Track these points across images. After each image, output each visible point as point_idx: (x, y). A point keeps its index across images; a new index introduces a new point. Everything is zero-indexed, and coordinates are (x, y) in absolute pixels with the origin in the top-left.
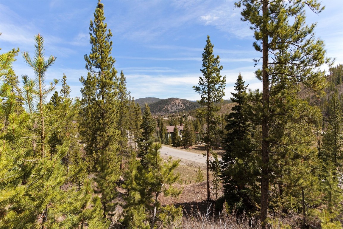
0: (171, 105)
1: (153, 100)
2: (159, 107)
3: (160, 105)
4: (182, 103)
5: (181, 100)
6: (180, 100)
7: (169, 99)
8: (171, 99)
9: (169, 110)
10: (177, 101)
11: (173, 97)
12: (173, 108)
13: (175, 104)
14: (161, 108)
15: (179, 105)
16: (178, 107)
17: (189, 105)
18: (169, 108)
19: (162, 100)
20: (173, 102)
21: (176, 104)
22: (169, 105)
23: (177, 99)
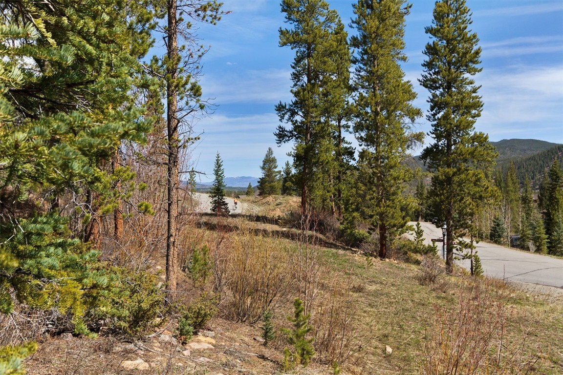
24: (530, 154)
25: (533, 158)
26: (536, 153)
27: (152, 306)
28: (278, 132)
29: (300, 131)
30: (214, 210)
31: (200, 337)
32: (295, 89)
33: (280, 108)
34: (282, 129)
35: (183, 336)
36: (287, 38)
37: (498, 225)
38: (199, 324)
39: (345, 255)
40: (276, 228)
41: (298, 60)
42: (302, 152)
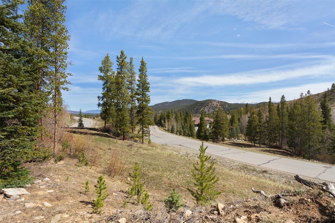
0: (208, 107)
1: (190, 102)
2: (195, 108)
3: (197, 107)
4: (220, 105)
5: (219, 102)
6: (217, 101)
7: (206, 100)
8: (209, 100)
9: (205, 112)
10: (214, 103)
11: (210, 99)
12: (210, 110)
13: (212, 106)
14: (198, 109)
15: (216, 107)
16: (215, 109)
17: (228, 107)
18: (206, 110)
19: (199, 102)
20: (210, 104)
21: (214, 106)
22: (206, 107)
23: (215, 101)
24: (191, 104)
25: (191, 105)
26: (192, 104)
27: (48, 155)
28: (98, 104)
29: (104, 104)
30: (78, 126)
31: (61, 162)
32: (102, 93)
33: (99, 97)
34: (99, 103)
35: (56, 162)
36: (101, 78)
37: (173, 127)
38: (61, 159)
39: (112, 140)
40: (96, 132)
41: (104, 84)
42: (104, 110)
